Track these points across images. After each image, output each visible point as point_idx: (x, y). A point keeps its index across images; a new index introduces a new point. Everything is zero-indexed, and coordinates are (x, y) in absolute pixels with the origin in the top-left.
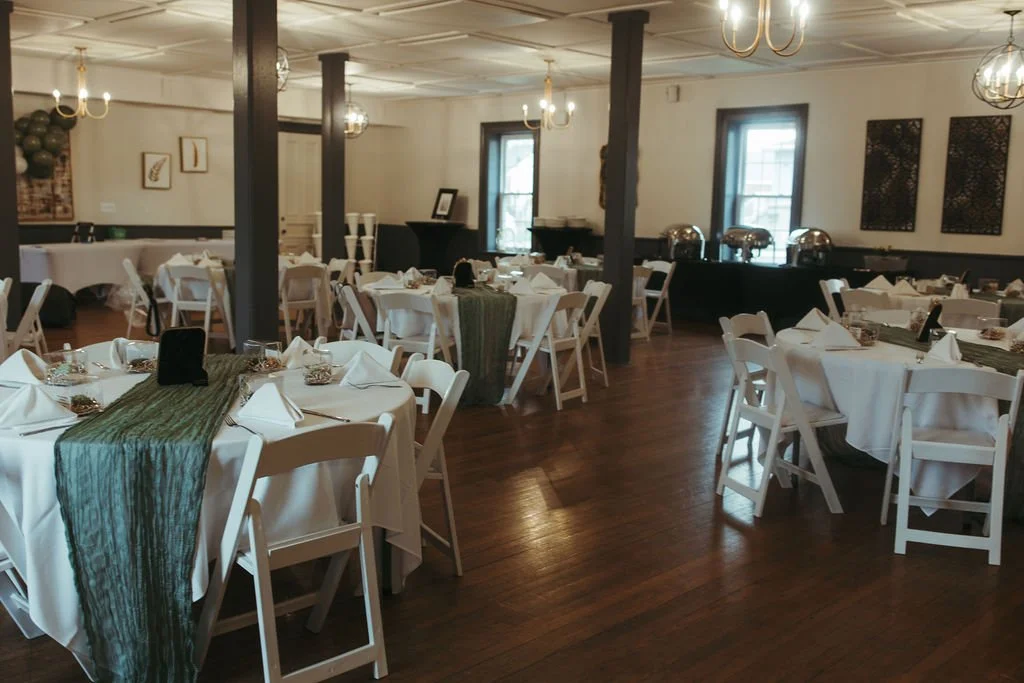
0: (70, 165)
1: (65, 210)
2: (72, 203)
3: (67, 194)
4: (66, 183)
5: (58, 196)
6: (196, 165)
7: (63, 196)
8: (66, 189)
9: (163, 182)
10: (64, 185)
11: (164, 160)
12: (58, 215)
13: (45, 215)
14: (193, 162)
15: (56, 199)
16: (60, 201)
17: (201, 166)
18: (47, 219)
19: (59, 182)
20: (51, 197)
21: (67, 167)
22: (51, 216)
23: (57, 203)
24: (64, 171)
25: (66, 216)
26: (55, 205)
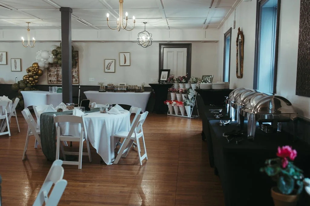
0: (78, 65)
1: (76, 80)
2: (78, 78)
3: (77, 75)
4: (76, 71)
5: (74, 76)
6: (125, 63)
7: (75, 76)
8: (76, 73)
9: (112, 69)
10: (76, 72)
11: (112, 62)
12: (74, 82)
14: (124, 62)
16: (74, 77)
17: (128, 63)
19: (74, 71)
23: (73, 78)
24: (76, 67)
25: (77, 82)
26: (73, 79)
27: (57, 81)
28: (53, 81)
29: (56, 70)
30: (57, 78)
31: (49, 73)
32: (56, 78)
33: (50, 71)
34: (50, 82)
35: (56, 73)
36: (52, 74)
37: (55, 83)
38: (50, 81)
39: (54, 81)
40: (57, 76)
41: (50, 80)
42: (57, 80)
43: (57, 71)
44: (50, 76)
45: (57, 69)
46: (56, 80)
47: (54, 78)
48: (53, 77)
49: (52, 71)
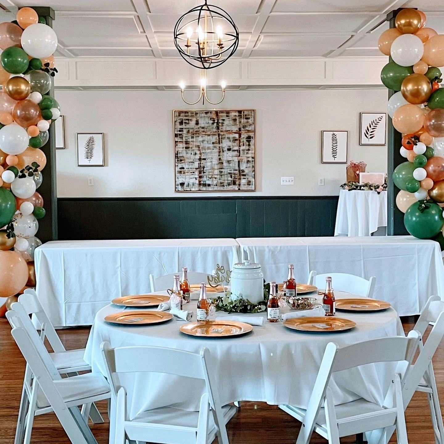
1: (249, 183)
2: (255, 177)
3: (251, 169)
4: (250, 159)
5: (243, 171)
7: (246, 171)
8: (250, 165)
10: (248, 162)
12: (242, 188)
13: (232, 187)
15: (241, 173)
16: (245, 175)
18: (234, 191)
20: (237, 172)
21: (252, 147)
22: (236, 188)
23: (242, 177)
24: (249, 150)
25: (249, 188)
26: (240, 179)
27: (200, 184)
28: (188, 185)
29: (197, 157)
30: (200, 177)
31: (180, 166)
32: (197, 176)
33: (181, 160)
34: (180, 188)
35: (196, 165)
36: (186, 166)
37: (193, 189)
38: (182, 184)
39: (191, 184)
40: (200, 172)
41: (181, 182)
42: (200, 181)
43: (200, 159)
44: (180, 172)
45: (200, 154)
46: (197, 182)
47: (192, 176)
48: (188, 176)
49: (187, 160)
